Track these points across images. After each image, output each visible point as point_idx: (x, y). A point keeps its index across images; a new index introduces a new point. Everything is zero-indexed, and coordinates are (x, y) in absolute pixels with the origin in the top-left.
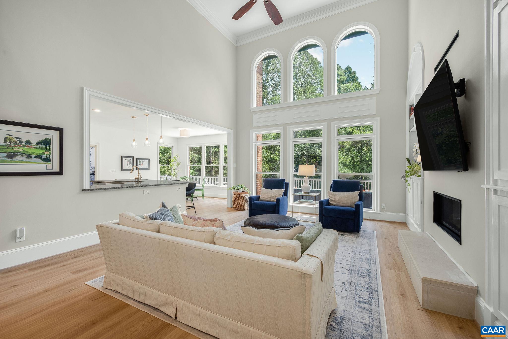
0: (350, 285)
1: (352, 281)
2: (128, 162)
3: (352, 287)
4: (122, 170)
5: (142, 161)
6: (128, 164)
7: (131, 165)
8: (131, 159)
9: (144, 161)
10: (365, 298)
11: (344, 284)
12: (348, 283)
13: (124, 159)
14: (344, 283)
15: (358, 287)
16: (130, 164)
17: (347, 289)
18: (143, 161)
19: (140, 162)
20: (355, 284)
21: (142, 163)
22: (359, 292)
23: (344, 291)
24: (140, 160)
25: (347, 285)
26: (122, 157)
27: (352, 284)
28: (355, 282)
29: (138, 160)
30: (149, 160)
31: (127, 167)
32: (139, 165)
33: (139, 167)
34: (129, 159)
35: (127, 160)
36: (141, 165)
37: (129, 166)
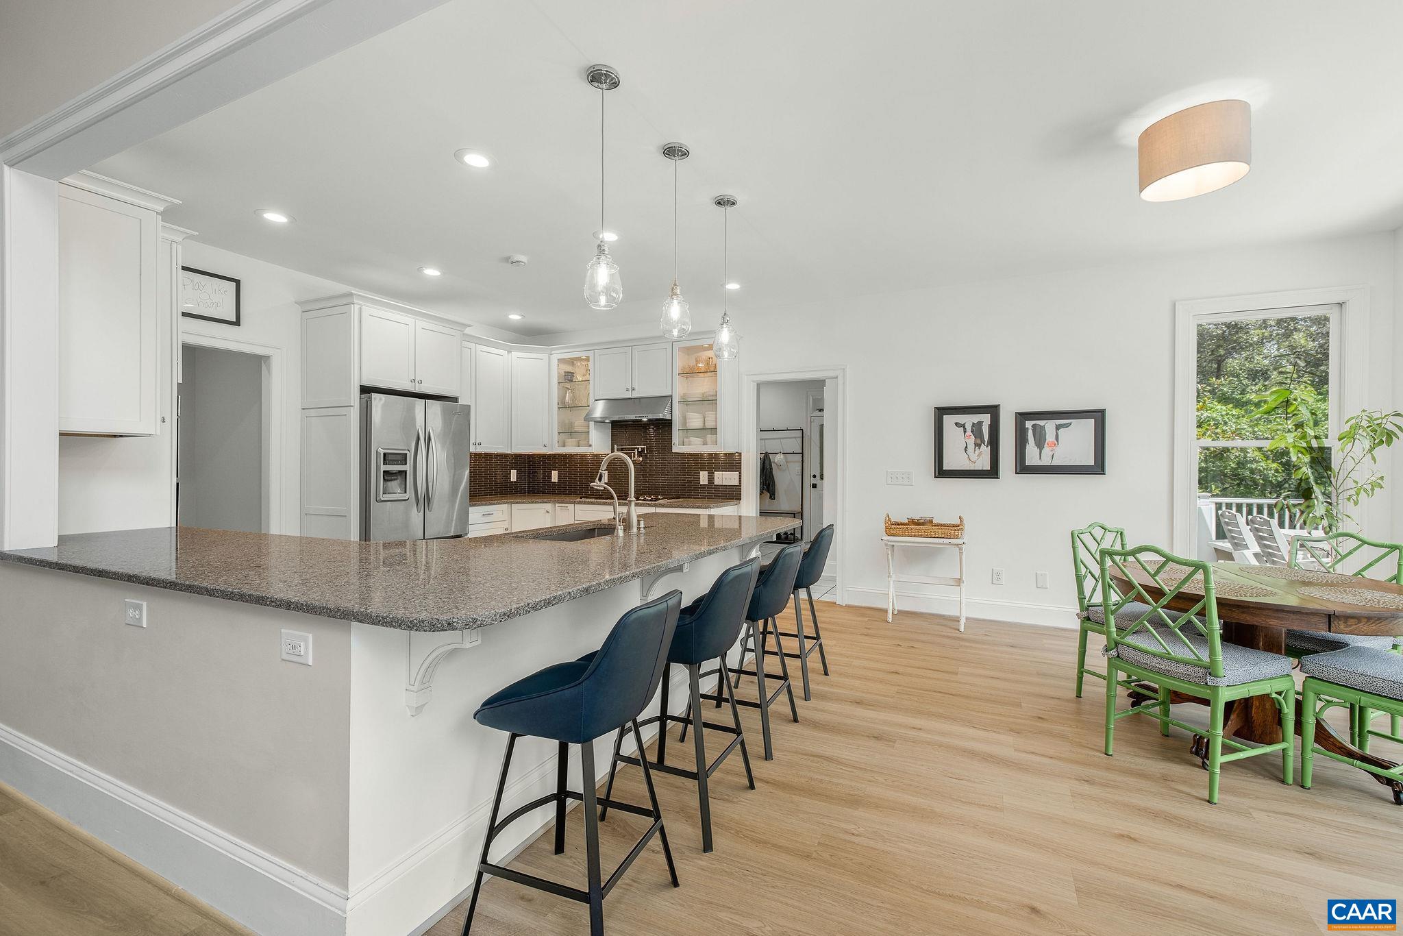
4: (940, 472)
5: (1049, 426)
7: (986, 450)
9: (1068, 425)
13: (949, 420)
18: (1058, 427)
21: (1050, 437)
26: (941, 412)
29: (1029, 424)
30: (1099, 417)
31: (968, 461)
32: (1031, 448)
33: (1033, 456)
34: (976, 418)
35: (964, 426)
36: (1046, 450)
37: (977, 452)
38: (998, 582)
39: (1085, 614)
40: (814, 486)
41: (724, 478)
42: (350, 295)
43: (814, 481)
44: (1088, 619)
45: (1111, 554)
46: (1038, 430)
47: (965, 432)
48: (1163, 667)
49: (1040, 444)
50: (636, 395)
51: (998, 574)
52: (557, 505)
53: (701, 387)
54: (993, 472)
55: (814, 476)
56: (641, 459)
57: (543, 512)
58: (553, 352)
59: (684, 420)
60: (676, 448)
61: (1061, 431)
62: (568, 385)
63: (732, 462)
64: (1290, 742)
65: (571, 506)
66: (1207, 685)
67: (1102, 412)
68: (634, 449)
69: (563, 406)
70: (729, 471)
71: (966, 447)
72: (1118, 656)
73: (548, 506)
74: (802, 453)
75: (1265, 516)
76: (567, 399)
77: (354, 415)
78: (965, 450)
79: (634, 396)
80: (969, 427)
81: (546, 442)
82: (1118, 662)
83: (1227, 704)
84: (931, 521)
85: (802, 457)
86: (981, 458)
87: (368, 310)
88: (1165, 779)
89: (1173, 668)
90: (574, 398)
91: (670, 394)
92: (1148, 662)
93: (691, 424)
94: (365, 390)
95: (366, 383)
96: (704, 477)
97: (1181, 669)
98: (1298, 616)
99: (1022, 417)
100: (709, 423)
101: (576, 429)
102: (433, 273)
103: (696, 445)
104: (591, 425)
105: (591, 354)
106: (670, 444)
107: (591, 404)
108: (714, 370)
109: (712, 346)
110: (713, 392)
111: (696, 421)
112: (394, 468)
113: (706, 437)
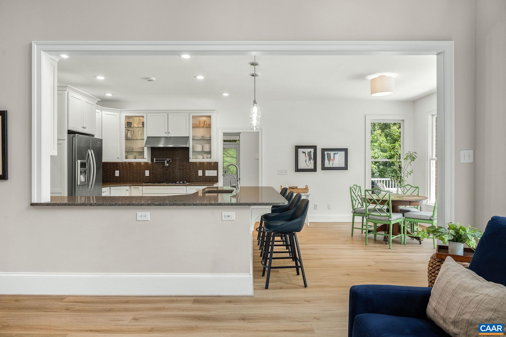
2: (307, 155)
4: (298, 170)
5: (332, 153)
6: (308, 158)
7: (312, 162)
8: (312, 150)
9: (337, 153)
13: (300, 150)
16: (310, 159)
18: (335, 154)
19: (329, 156)
21: (332, 157)
24: (329, 152)
26: (297, 148)
29: (326, 153)
30: (346, 150)
31: (306, 165)
32: (326, 161)
33: (327, 165)
34: (309, 150)
35: (305, 153)
36: (331, 162)
37: (309, 162)
38: (317, 208)
39: (354, 211)
41: (210, 173)
44: (355, 212)
45: (367, 191)
46: (329, 155)
47: (305, 155)
48: (379, 218)
49: (329, 160)
50: (170, 135)
51: (316, 205)
52: (132, 187)
53: (200, 133)
54: (315, 170)
56: (168, 165)
57: (125, 190)
58: (122, 112)
59: (193, 147)
60: (191, 160)
61: (335, 155)
62: (129, 129)
63: (214, 166)
64: (402, 234)
65: (140, 187)
66: (389, 220)
67: (347, 149)
68: (165, 160)
69: (127, 139)
70: (213, 170)
71: (306, 160)
72: (369, 218)
73: (128, 188)
75: (382, 183)
76: (129, 135)
77: (66, 143)
78: (306, 162)
79: (169, 136)
80: (307, 153)
81: (119, 156)
82: (369, 220)
83: (393, 225)
84: (297, 188)
86: (311, 164)
87: (72, 94)
88: (380, 247)
89: (382, 218)
90: (132, 135)
91: (188, 136)
92: (376, 218)
93: (197, 149)
95: (70, 129)
96: (200, 173)
97: (384, 218)
98: (405, 203)
99: (323, 150)
100: (207, 149)
101: (134, 150)
102: (100, 78)
103: (200, 159)
104: (146, 149)
105: (145, 115)
106: (188, 158)
107: (145, 138)
108: (209, 126)
109: (210, 117)
110: (209, 136)
111: (199, 148)
112: (83, 169)
113: (205, 155)
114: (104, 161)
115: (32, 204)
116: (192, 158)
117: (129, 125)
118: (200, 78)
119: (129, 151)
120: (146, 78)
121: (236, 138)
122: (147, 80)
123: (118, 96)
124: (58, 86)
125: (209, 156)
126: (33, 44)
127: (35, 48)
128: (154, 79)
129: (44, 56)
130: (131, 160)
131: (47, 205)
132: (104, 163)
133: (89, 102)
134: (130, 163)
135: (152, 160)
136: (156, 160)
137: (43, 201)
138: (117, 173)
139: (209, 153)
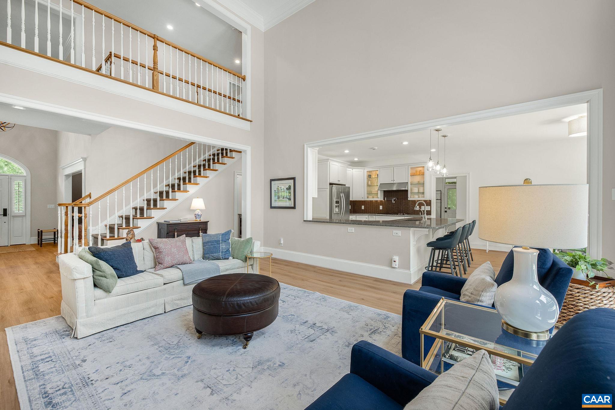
0: (74, 364)
1: (74, 371)
3: (69, 363)
10: (44, 363)
11: (82, 360)
12: (79, 365)
14: (84, 361)
15: (60, 368)
17: (74, 358)
20: (66, 369)
22: (55, 365)
23: (77, 354)
25: (78, 362)
27: (71, 367)
28: (68, 373)
40: (446, 212)
41: (425, 208)
42: (329, 159)
43: (446, 210)
52: (370, 216)
53: (417, 179)
55: (446, 208)
56: (394, 202)
57: (365, 218)
58: (365, 169)
59: (411, 190)
60: (409, 199)
62: (370, 179)
63: (428, 203)
68: (392, 199)
69: (368, 185)
70: (427, 206)
73: (367, 216)
74: (441, 199)
76: (369, 183)
77: (328, 190)
79: (394, 182)
81: (363, 197)
85: (441, 201)
87: (332, 163)
90: (371, 183)
91: (408, 182)
93: (414, 191)
94: (331, 184)
95: (331, 182)
96: (417, 208)
100: (421, 191)
101: (373, 193)
102: (347, 151)
103: (416, 198)
104: (379, 191)
105: (379, 169)
106: (407, 197)
107: (379, 185)
108: (423, 174)
109: (424, 167)
110: (422, 181)
111: (416, 190)
112: (337, 205)
113: (420, 195)
114: (351, 199)
115: (304, 221)
116: (410, 197)
117: (370, 176)
118: (405, 143)
119: (369, 193)
120: (372, 148)
121: (454, 180)
122: (372, 149)
123: (361, 159)
124: (318, 161)
125: (423, 195)
126: (305, 145)
127: (305, 146)
128: (376, 148)
129: (309, 149)
130: (370, 199)
131: (310, 221)
132: (351, 201)
133: (343, 165)
134: (371, 201)
135: (384, 199)
136: (386, 199)
137: (308, 219)
138: (363, 207)
139: (423, 193)
